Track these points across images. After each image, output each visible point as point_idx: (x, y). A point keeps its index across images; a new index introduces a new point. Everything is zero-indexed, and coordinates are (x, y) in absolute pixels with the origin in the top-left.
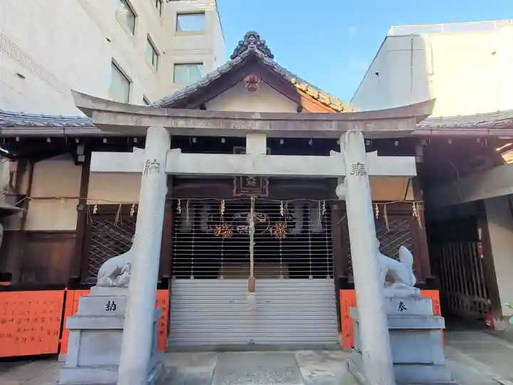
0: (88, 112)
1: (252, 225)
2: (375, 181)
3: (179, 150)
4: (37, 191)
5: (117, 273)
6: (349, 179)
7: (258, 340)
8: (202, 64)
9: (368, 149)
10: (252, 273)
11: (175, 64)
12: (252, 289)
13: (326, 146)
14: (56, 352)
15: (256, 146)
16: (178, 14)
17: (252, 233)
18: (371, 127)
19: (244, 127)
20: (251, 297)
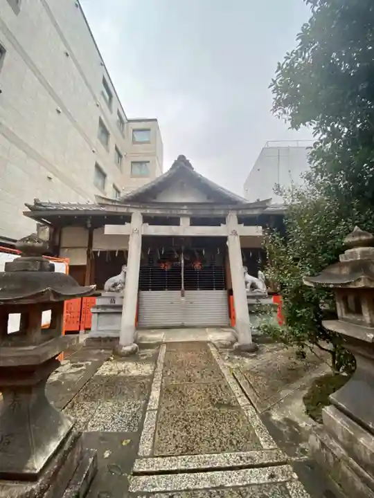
0: (102, 205)
1: (183, 262)
2: (243, 239)
3: (147, 224)
4: (64, 244)
5: (115, 285)
6: (230, 237)
7: (186, 323)
8: (149, 162)
9: (240, 222)
10: (183, 287)
11: (132, 162)
12: (183, 295)
13: (219, 221)
14: (78, 329)
15: (185, 222)
16: (134, 131)
17: (183, 266)
18: (240, 212)
19: (179, 213)
20: (183, 299)
